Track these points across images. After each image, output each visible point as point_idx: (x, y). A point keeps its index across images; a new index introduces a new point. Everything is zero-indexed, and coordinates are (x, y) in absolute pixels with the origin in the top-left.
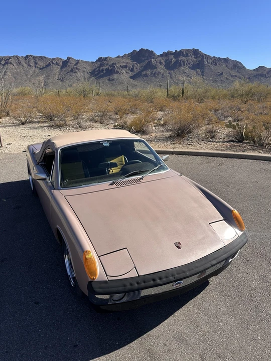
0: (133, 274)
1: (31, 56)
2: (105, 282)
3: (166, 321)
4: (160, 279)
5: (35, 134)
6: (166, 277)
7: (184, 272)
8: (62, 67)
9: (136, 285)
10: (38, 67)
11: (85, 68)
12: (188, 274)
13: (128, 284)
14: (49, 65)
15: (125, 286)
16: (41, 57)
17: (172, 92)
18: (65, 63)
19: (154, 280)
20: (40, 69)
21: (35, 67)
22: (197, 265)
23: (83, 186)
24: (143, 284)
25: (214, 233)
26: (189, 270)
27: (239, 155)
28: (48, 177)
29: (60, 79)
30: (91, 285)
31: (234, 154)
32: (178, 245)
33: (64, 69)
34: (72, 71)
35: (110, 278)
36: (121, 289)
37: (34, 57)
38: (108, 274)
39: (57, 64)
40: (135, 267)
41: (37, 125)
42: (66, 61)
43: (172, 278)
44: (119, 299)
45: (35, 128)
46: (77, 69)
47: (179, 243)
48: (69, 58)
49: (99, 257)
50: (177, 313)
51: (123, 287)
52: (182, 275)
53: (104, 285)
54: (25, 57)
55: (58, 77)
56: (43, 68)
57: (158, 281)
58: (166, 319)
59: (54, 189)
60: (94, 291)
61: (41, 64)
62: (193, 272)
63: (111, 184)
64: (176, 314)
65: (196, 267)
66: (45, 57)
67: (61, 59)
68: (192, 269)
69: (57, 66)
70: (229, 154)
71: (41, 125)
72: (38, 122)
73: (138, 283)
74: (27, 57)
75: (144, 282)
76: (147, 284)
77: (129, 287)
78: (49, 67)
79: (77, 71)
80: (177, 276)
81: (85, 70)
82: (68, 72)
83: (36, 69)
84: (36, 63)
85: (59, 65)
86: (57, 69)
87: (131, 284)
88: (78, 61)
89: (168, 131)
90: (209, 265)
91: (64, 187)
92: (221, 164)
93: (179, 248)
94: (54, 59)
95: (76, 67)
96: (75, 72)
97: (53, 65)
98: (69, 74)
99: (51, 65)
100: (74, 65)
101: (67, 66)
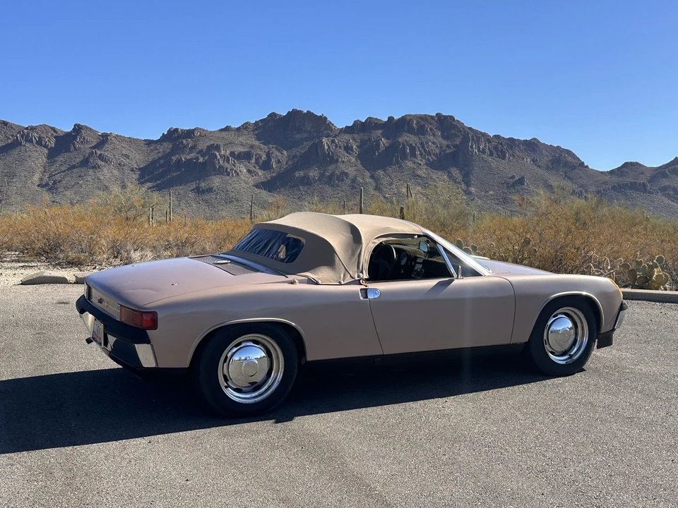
8: (55, 152)
11: (127, 156)
14: (15, 144)
18: (65, 142)
29: (47, 184)
33: (60, 159)
34: (85, 163)
39: (39, 143)
42: (68, 134)
46: (101, 157)
48: (78, 129)
55: (41, 179)
66: (5, 123)
67: (54, 130)
69: (39, 148)
78: (15, 152)
79: (100, 162)
81: (126, 161)
82: (73, 167)
85: (46, 146)
86: (37, 158)
88: (105, 139)
94: (33, 129)
95: (99, 152)
96: (94, 167)
97: (28, 145)
98: (75, 170)
99: (20, 144)
100: (94, 147)
101: (72, 148)
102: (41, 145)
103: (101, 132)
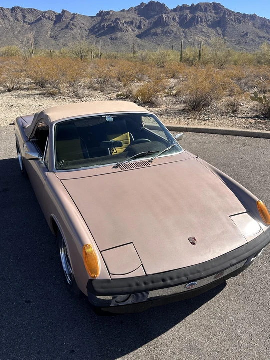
0: (140, 273)
1: (19, 8)
2: (108, 281)
3: (176, 327)
4: (171, 279)
5: (23, 103)
6: (178, 278)
7: (199, 272)
8: (56, 23)
9: (144, 285)
10: (26, 22)
11: (83, 24)
12: (203, 274)
13: (134, 284)
14: (40, 19)
15: (130, 286)
16: (31, 10)
17: (187, 55)
18: (59, 18)
19: (164, 280)
20: (30, 24)
21: (24, 22)
22: (214, 264)
23: (82, 168)
24: (151, 285)
25: (235, 227)
26: (205, 270)
27: (266, 134)
28: (41, 156)
29: (53, 37)
30: (92, 284)
31: (259, 133)
32: (193, 242)
33: (58, 25)
34: (67, 27)
35: (114, 277)
36: (126, 289)
37: (22, 10)
38: (111, 273)
39: (49, 19)
40: (142, 265)
41: (26, 93)
42: (60, 15)
43: (184, 279)
44: (122, 300)
45: (23, 97)
46: (73, 24)
47: (194, 238)
48: (64, 12)
49: (101, 252)
50: (189, 318)
51: (129, 288)
52: (197, 276)
53: (106, 285)
54: (11, 10)
55: (51, 35)
56: (33, 23)
57: (169, 282)
58: (176, 324)
59: (49, 172)
60: (95, 291)
61: (31, 18)
62: (210, 272)
63: (115, 167)
64: (187, 318)
65: (213, 267)
66: (35, 10)
67: (54, 12)
68: (209, 269)
69: (49, 21)
70: (254, 133)
71: (31, 92)
72: (28, 89)
73: (145, 284)
74: (14, 9)
75: (153, 282)
76: (156, 285)
77: (135, 287)
78: (40, 22)
79: (73, 27)
80: (191, 277)
81: (83, 26)
82: (63, 29)
83: (25, 24)
84: (25, 17)
85: (52, 20)
86: (49, 25)
87: (138, 285)
88: (74, 15)
89: (181, 102)
90: (228, 265)
91: (61, 169)
92: (244, 145)
93: (194, 244)
94: (46, 12)
95: (72, 22)
96: (71, 29)
97: (45, 19)
98: (64, 31)
99: (42, 19)
100: (70, 20)
101: (62, 21)
102: (50, 19)
103: (73, 13)
